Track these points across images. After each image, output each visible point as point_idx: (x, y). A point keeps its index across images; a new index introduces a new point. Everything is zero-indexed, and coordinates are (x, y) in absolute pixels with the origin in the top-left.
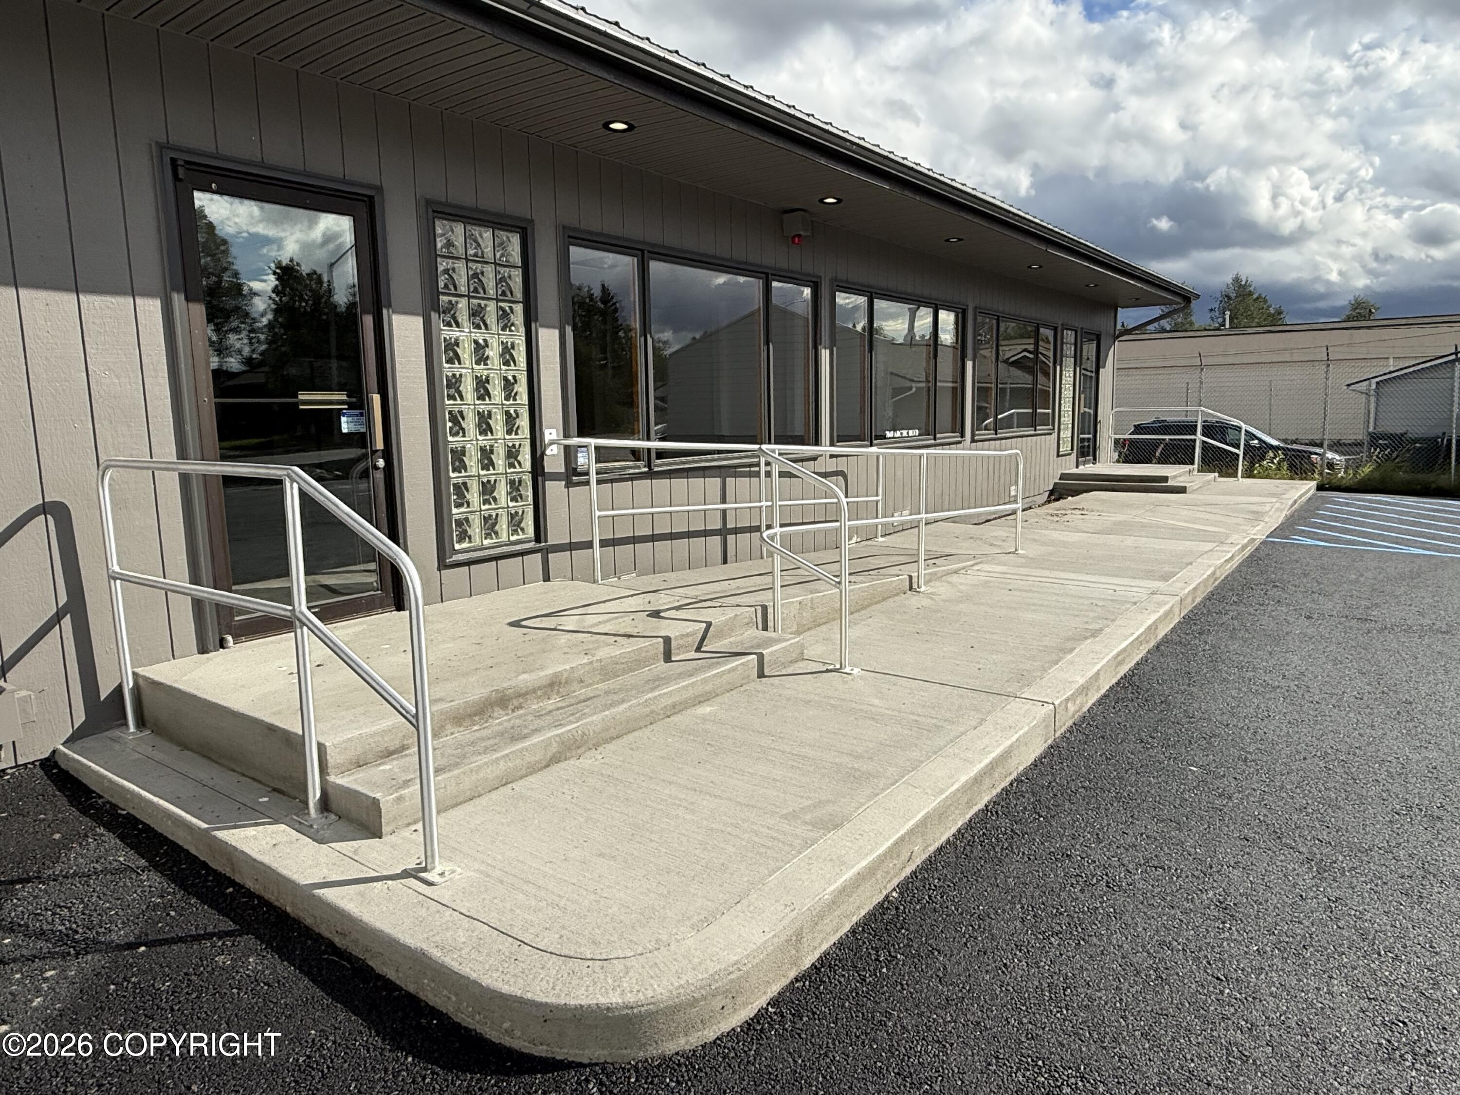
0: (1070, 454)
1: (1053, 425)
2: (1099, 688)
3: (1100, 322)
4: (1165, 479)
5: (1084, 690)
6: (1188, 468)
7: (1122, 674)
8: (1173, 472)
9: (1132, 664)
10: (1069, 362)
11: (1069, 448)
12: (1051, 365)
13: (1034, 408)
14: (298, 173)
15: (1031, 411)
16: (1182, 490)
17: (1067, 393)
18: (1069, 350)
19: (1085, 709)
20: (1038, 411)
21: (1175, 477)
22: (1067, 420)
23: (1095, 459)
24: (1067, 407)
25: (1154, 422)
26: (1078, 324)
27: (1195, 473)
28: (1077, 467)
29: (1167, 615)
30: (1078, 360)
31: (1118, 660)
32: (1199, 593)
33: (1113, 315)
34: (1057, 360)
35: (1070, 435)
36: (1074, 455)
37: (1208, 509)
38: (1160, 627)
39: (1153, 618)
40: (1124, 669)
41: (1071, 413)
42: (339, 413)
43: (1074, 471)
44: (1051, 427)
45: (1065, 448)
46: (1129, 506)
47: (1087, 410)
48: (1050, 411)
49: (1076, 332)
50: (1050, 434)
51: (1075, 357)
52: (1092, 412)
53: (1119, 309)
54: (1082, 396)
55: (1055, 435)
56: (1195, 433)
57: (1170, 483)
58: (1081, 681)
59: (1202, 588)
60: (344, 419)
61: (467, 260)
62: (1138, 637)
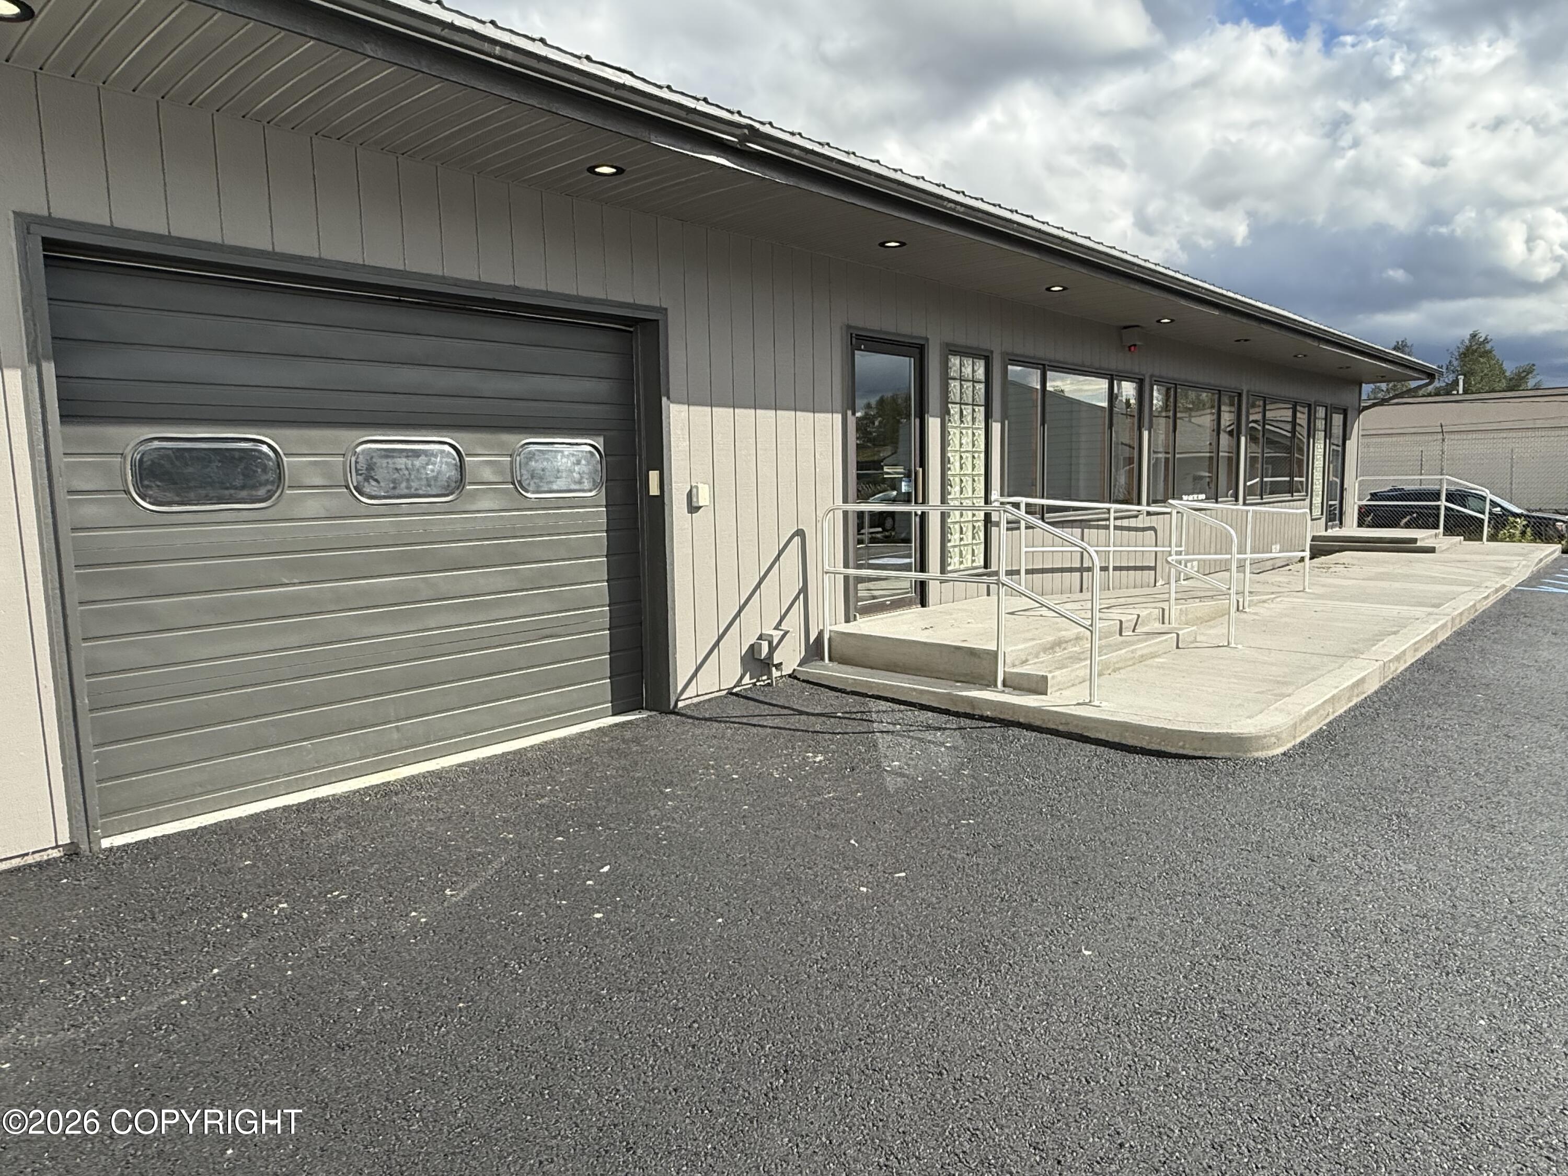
0: (1320, 519)
1: (1307, 492)
2: (1405, 662)
3: (1346, 398)
4: (1415, 541)
5: (1398, 658)
6: (1434, 531)
7: (1416, 658)
8: (1423, 536)
9: (1423, 653)
10: (1320, 435)
11: (1320, 513)
12: (1305, 440)
13: (1291, 476)
14: (894, 334)
15: (1287, 479)
16: (1432, 550)
17: (1319, 463)
18: (1320, 424)
19: (1399, 671)
20: (1296, 479)
21: (1423, 539)
22: (1318, 487)
23: (1341, 523)
24: (1318, 475)
25: (1391, 491)
26: (1328, 401)
27: (1441, 536)
28: (1326, 530)
29: (1444, 626)
30: (1328, 434)
31: (1416, 647)
32: (1464, 618)
33: (1357, 391)
34: (1311, 434)
35: (1320, 501)
36: (1324, 519)
37: (1459, 565)
38: (1440, 633)
39: (1433, 627)
40: (1420, 655)
41: (1321, 481)
42: (901, 480)
43: (1324, 533)
44: (1304, 494)
45: (1317, 512)
46: (1384, 562)
47: (1335, 479)
48: (1304, 479)
49: (1326, 407)
50: (1304, 500)
51: (1325, 431)
52: (1338, 481)
53: (1364, 385)
54: (1331, 466)
55: (1308, 500)
56: (1438, 499)
57: (1419, 544)
58: (1397, 653)
59: (1466, 614)
60: (903, 484)
61: (961, 380)
62: (1426, 636)
